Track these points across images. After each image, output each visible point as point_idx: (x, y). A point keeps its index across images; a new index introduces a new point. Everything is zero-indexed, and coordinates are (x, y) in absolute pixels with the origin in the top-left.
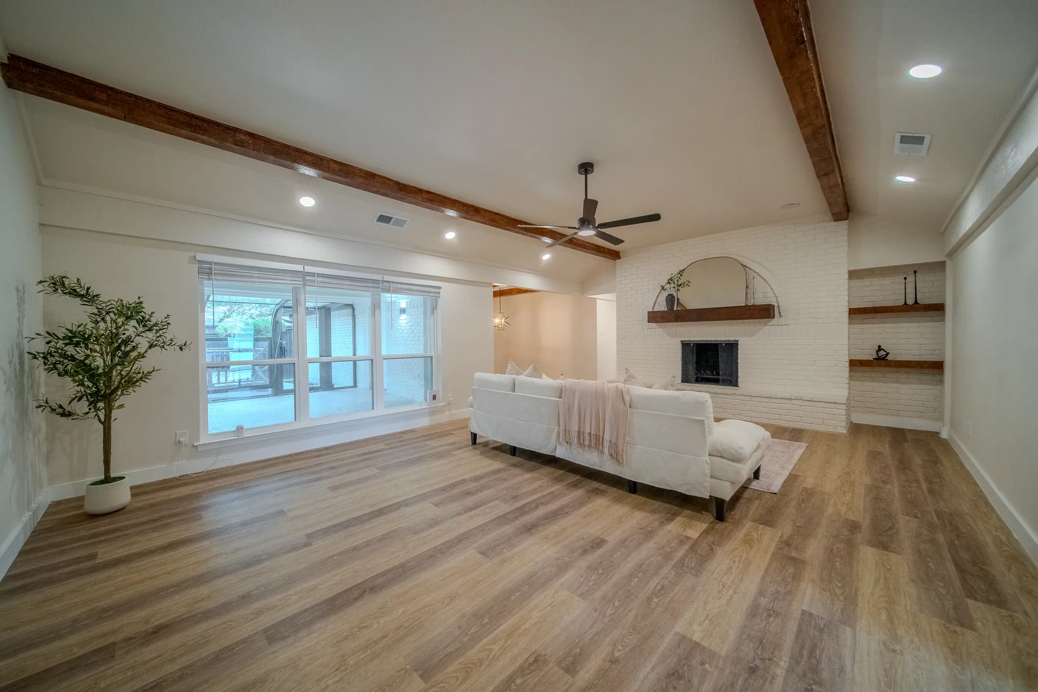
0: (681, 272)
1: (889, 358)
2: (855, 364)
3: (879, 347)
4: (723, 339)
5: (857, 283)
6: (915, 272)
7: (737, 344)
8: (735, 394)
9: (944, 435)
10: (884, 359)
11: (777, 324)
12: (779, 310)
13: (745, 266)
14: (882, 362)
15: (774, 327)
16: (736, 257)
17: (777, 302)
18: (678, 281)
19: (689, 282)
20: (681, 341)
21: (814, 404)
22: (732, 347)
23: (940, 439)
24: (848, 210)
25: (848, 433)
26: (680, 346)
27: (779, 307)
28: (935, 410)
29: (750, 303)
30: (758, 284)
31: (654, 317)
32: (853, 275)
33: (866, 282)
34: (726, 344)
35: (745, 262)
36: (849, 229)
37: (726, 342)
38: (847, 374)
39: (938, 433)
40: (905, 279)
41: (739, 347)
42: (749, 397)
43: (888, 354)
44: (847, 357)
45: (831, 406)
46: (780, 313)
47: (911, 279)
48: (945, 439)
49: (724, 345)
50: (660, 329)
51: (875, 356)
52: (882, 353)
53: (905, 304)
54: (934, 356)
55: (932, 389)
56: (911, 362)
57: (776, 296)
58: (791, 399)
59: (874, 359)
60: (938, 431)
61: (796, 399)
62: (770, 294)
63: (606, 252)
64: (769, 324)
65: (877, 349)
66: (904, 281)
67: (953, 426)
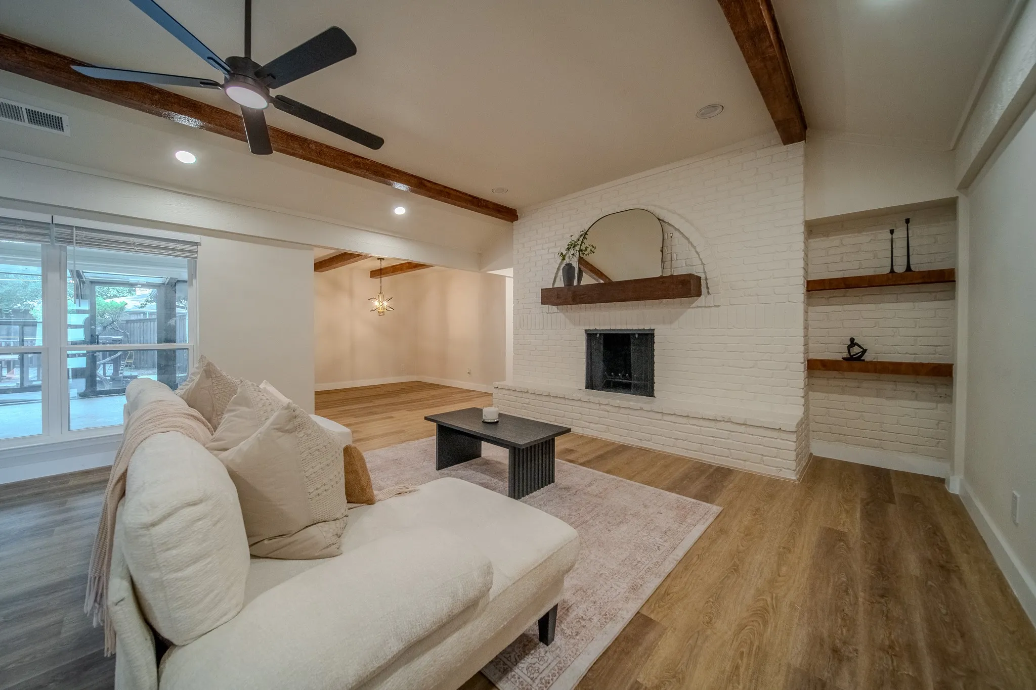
0: (585, 235)
1: (867, 357)
2: (815, 367)
3: (852, 340)
4: (635, 328)
5: (819, 243)
6: (907, 221)
7: (653, 335)
8: (641, 409)
9: (955, 487)
10: (858, 358)
11: (704, 305)
12: (707, 284)
13: (663, 221)
14: (856, 364)
15: (700, 309)
16: (650, 208)
17: (705, 272)
18: (580, 244)
19: (593, 247)
20: (585, 330)
21: (750, 430)
22: (647, 338)
23: (947, 495)
24: (805, 127)
25: (799, 480)
26: (584, 337)
27: (706, 279)
28: (938, 443)
29: (667, 273)
30: (678, 247)
31: (550, 297)
32: (814, 229)
33: (833, 241)
34: (639, 334)
35: (663, 215)
36: (806, 156)
37: (639, 332)
38: (801, 383)
39: (942, 481)
40: (892, 232)
41: (656, 339)
42: (660, 414)
43: (864, 351)
44: (802, 355)
45: (775, 434)
46: (708, 288)
47: (900, 234)
48: (956, 496)
49: (637, 336)
50: (561, 314)
51: (846, 355)
52: (856, 350)
53: (892, 271)
54: (937, 356)
55: (933, 409)
56: (900, 364)
57: (703, 264)
58: (715, 420)
59: (843, 358)
60: (942, 476)
61: (724, 421)
62: (696, 261)
63: (489, 208)
64: (694, 305)
65: (849, 343)
66: (890, 235)
67: (970, 474)
